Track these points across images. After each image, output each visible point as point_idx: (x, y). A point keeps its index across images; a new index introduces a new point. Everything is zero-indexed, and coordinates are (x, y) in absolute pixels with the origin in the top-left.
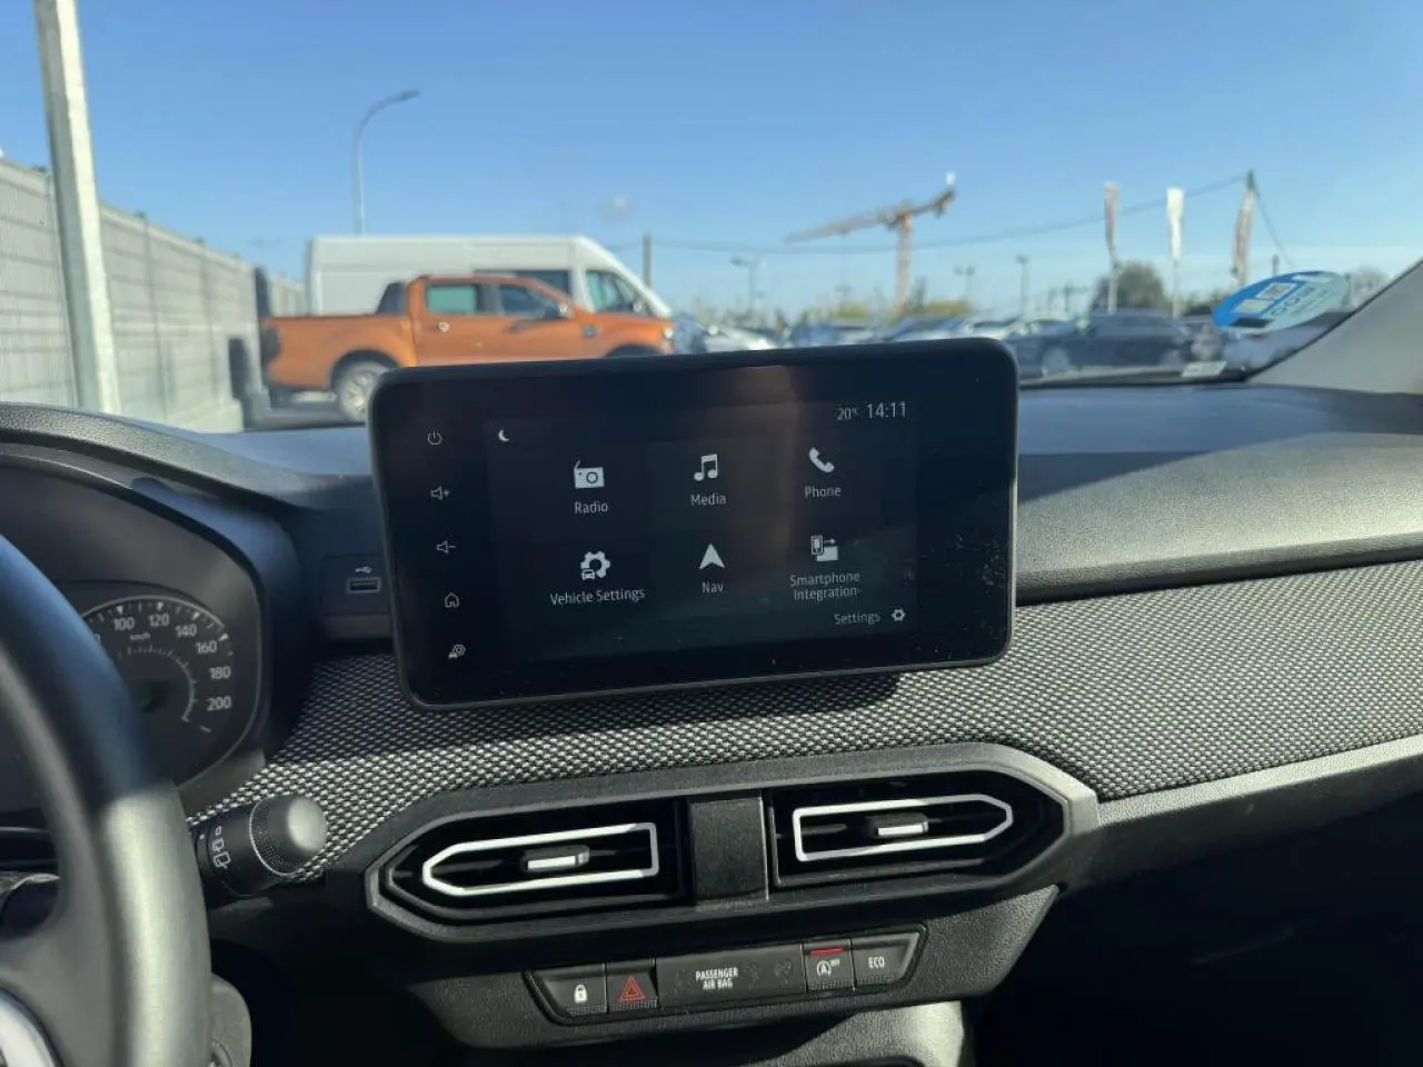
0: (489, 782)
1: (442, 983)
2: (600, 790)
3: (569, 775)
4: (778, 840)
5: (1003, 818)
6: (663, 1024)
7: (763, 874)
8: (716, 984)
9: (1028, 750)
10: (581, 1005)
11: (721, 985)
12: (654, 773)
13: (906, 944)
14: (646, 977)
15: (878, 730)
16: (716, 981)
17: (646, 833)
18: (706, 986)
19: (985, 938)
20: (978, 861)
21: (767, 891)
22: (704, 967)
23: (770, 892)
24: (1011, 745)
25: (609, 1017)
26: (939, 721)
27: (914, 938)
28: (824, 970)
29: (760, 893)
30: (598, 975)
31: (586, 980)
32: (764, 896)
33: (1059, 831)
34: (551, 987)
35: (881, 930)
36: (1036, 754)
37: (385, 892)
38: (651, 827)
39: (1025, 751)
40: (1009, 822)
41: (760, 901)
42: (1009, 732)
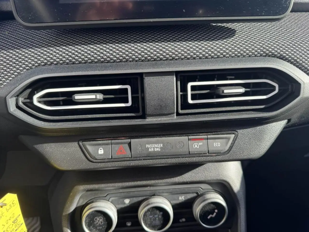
0: (58, 63)
1: (46, 145)
2: (106, 68)
3: (92, 62)
4: (181, 95)
5: (274, 90)
6: (133, 163)
7: (174, 107)
8: (154, 150)
9: (289, 61)
10: (101, 155)
11: (156, 150)
12: (129, 63)
13: (229, 139)
14: (127, 146)
15: (227, 49)
16: (154, 148)
17: (127, 89)
18: (150, 150)
19: (259, 138)
20: (262, 107)
21: (175, 114)
22: (149, 143)
23: (177, 115)
24: (282, 59)
25: (112, 160)
26: (253, 47)
27: (232, 136)
28: (196, 146)
29: (172, 115)
30: (107, 144)
31: (104, 146)
32: (174, 116)
33: (298, 95)
34: (90, 148)
35: (219, 133)
36: (292, 63)
37: (18, 107)
38: (129, 87)
39: (287, 62)
40: (277, 91)
41: (173, 118)
42: (282, 53)
